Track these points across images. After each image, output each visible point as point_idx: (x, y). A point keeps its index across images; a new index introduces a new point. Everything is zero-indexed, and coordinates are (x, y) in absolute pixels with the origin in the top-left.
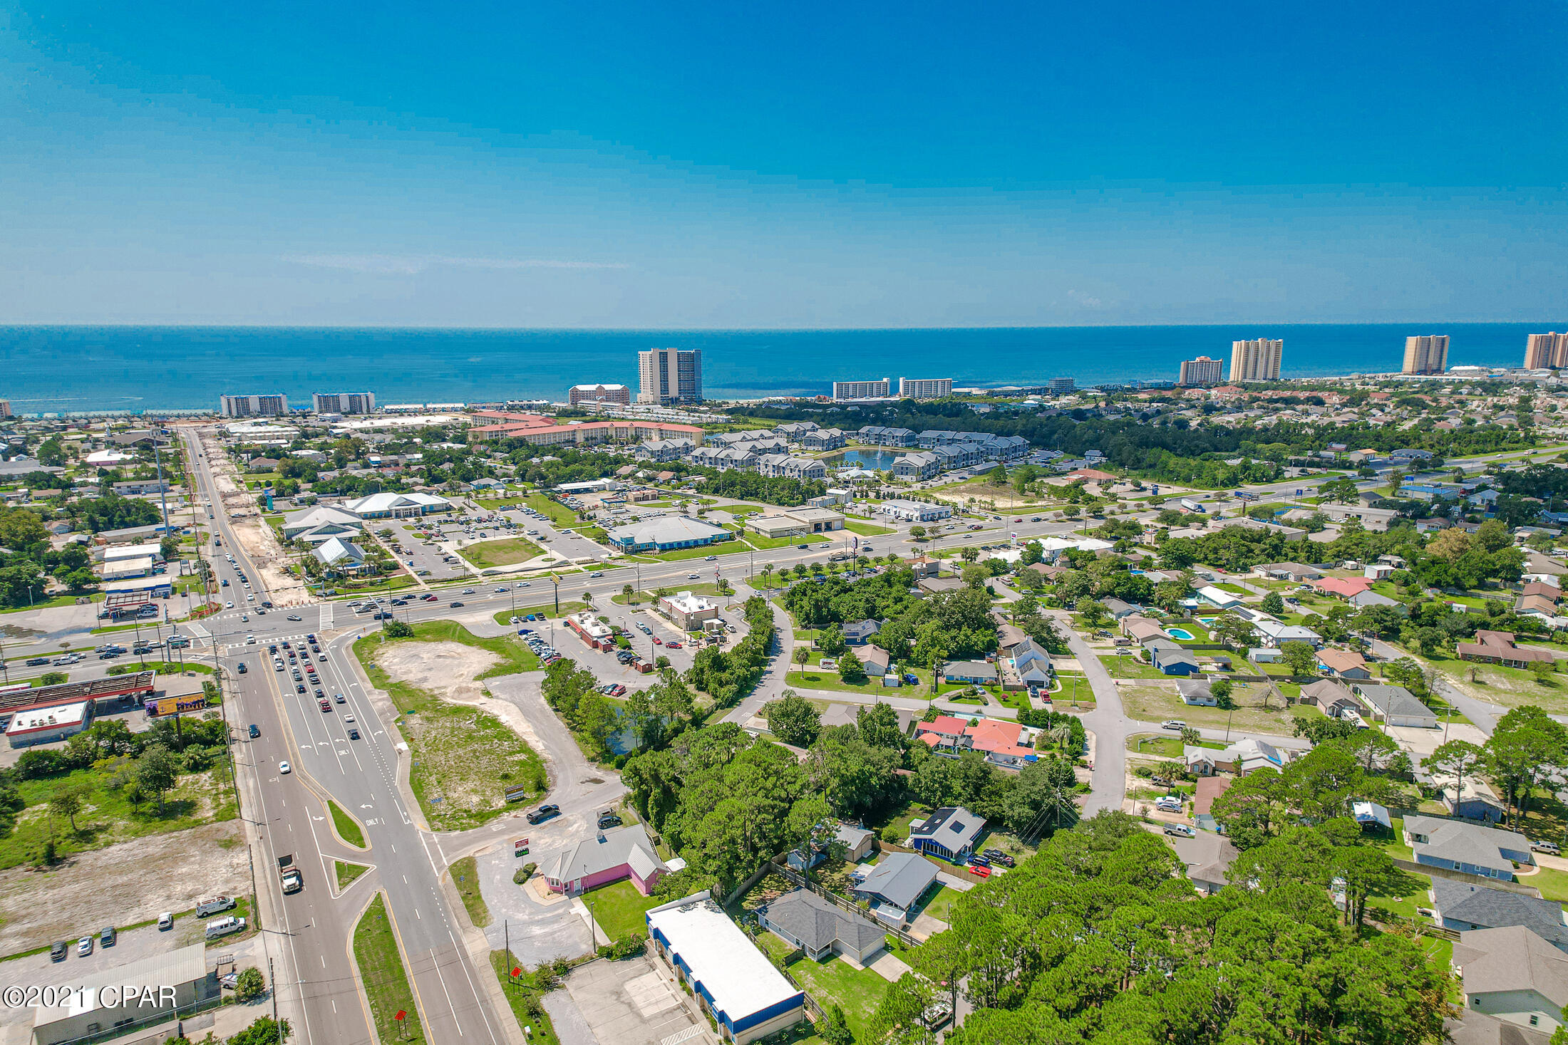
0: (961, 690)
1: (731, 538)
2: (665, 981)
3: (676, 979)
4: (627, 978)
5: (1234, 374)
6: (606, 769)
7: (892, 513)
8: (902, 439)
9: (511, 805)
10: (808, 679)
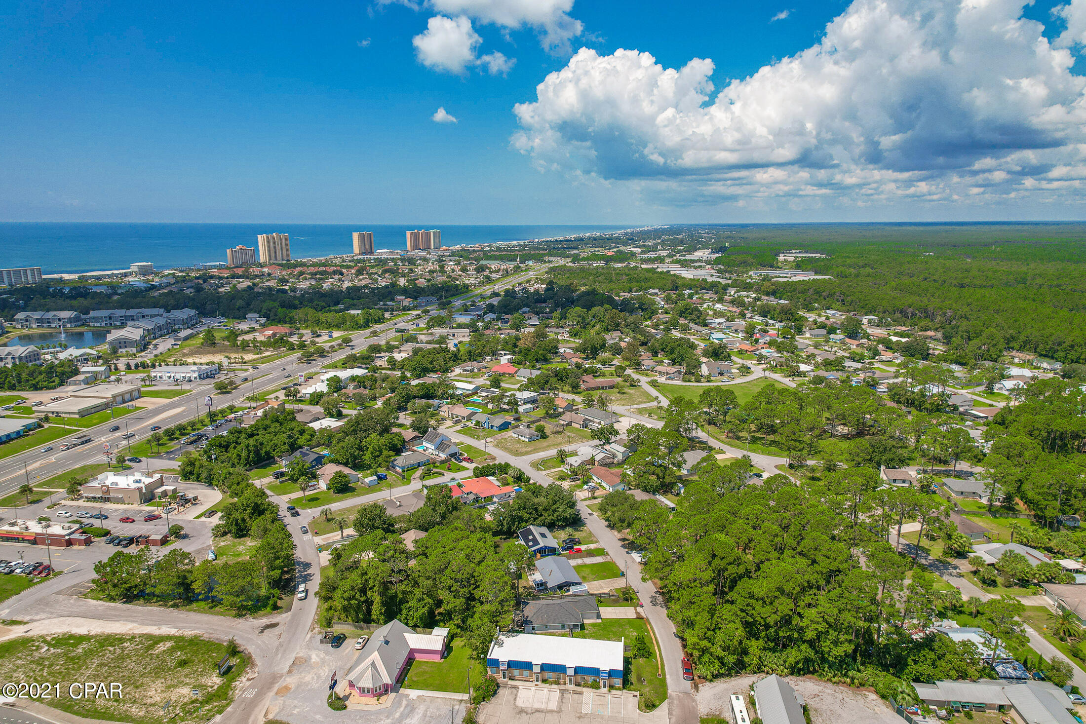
0: (419, 472)
1: (40, 426)
2: (533, 689)
3: (539, 683)
4: (512, 702)
5: (263, 257)
6: (264, 616)
7: (165, 378)
8: (70, 320)
9: (230, 675)
10: (309, 501)
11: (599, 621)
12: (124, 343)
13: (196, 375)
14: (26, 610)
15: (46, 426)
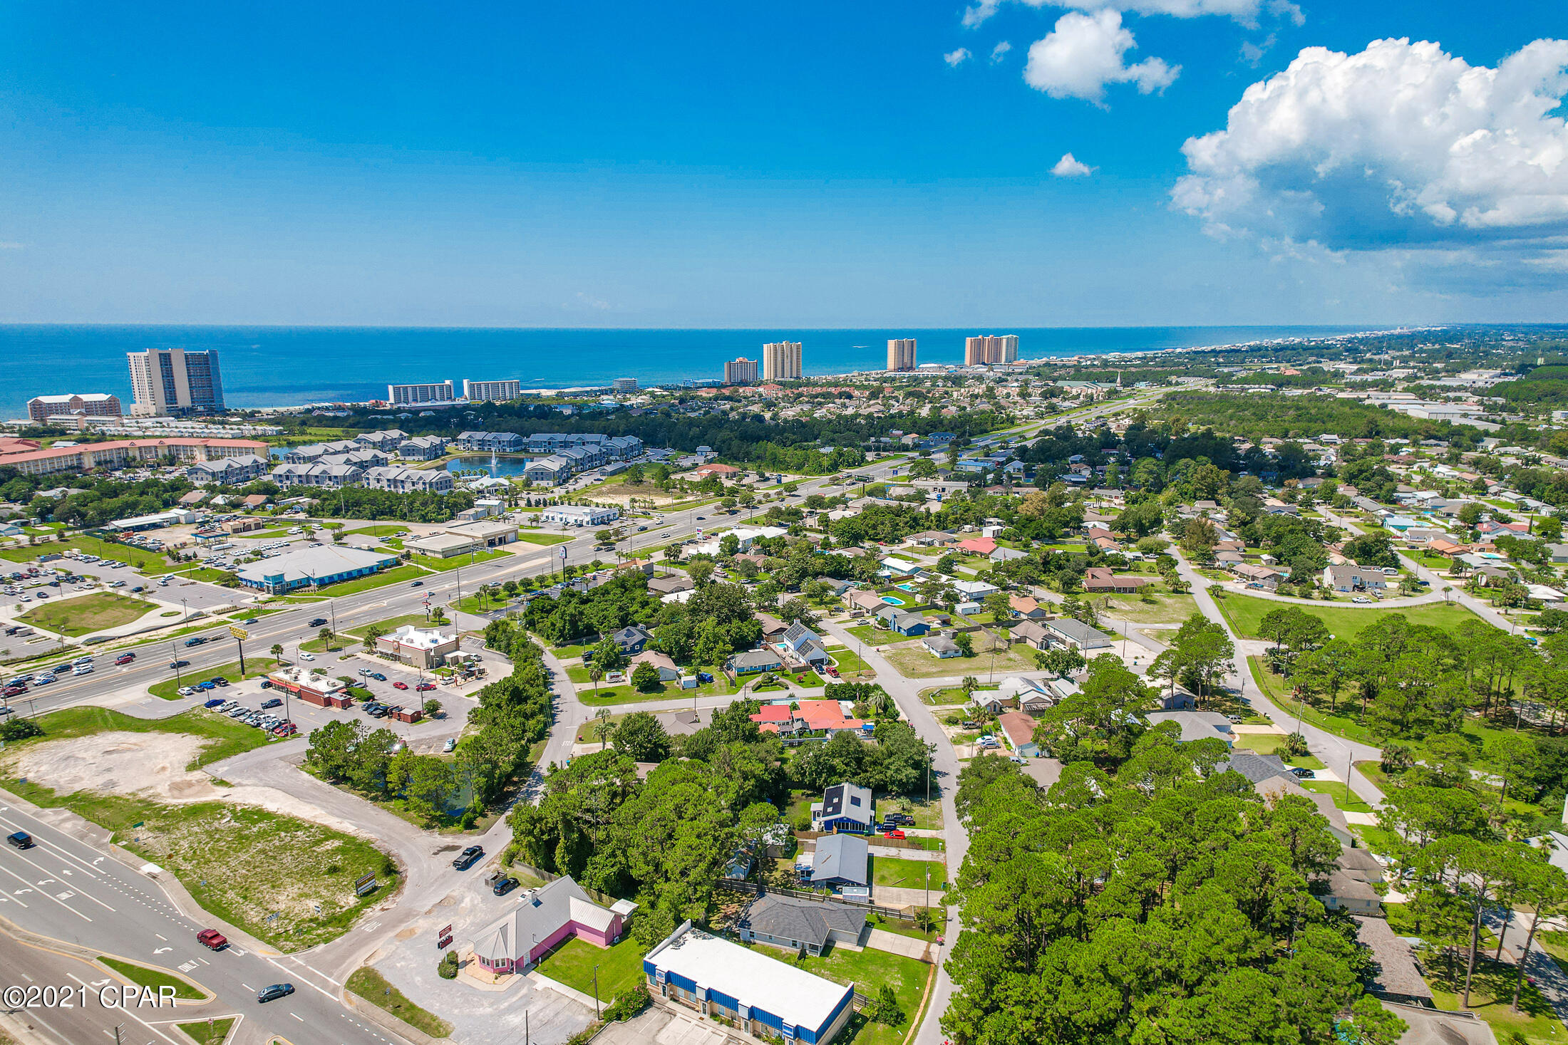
0: (759, 679)
1: (398, 563)
2: (694, 1022)
3: (706, 1016)
4: (654, 1032)
5: (767, 373)
6: (453, 833)
7: (557, 520)
8: (510, 443)
9: (367, 899)
10: (602, 696)
11: (860, 949)
12: (541, 474)
13: (588, 518)
14: (240, 772)
15: (405, 563)
